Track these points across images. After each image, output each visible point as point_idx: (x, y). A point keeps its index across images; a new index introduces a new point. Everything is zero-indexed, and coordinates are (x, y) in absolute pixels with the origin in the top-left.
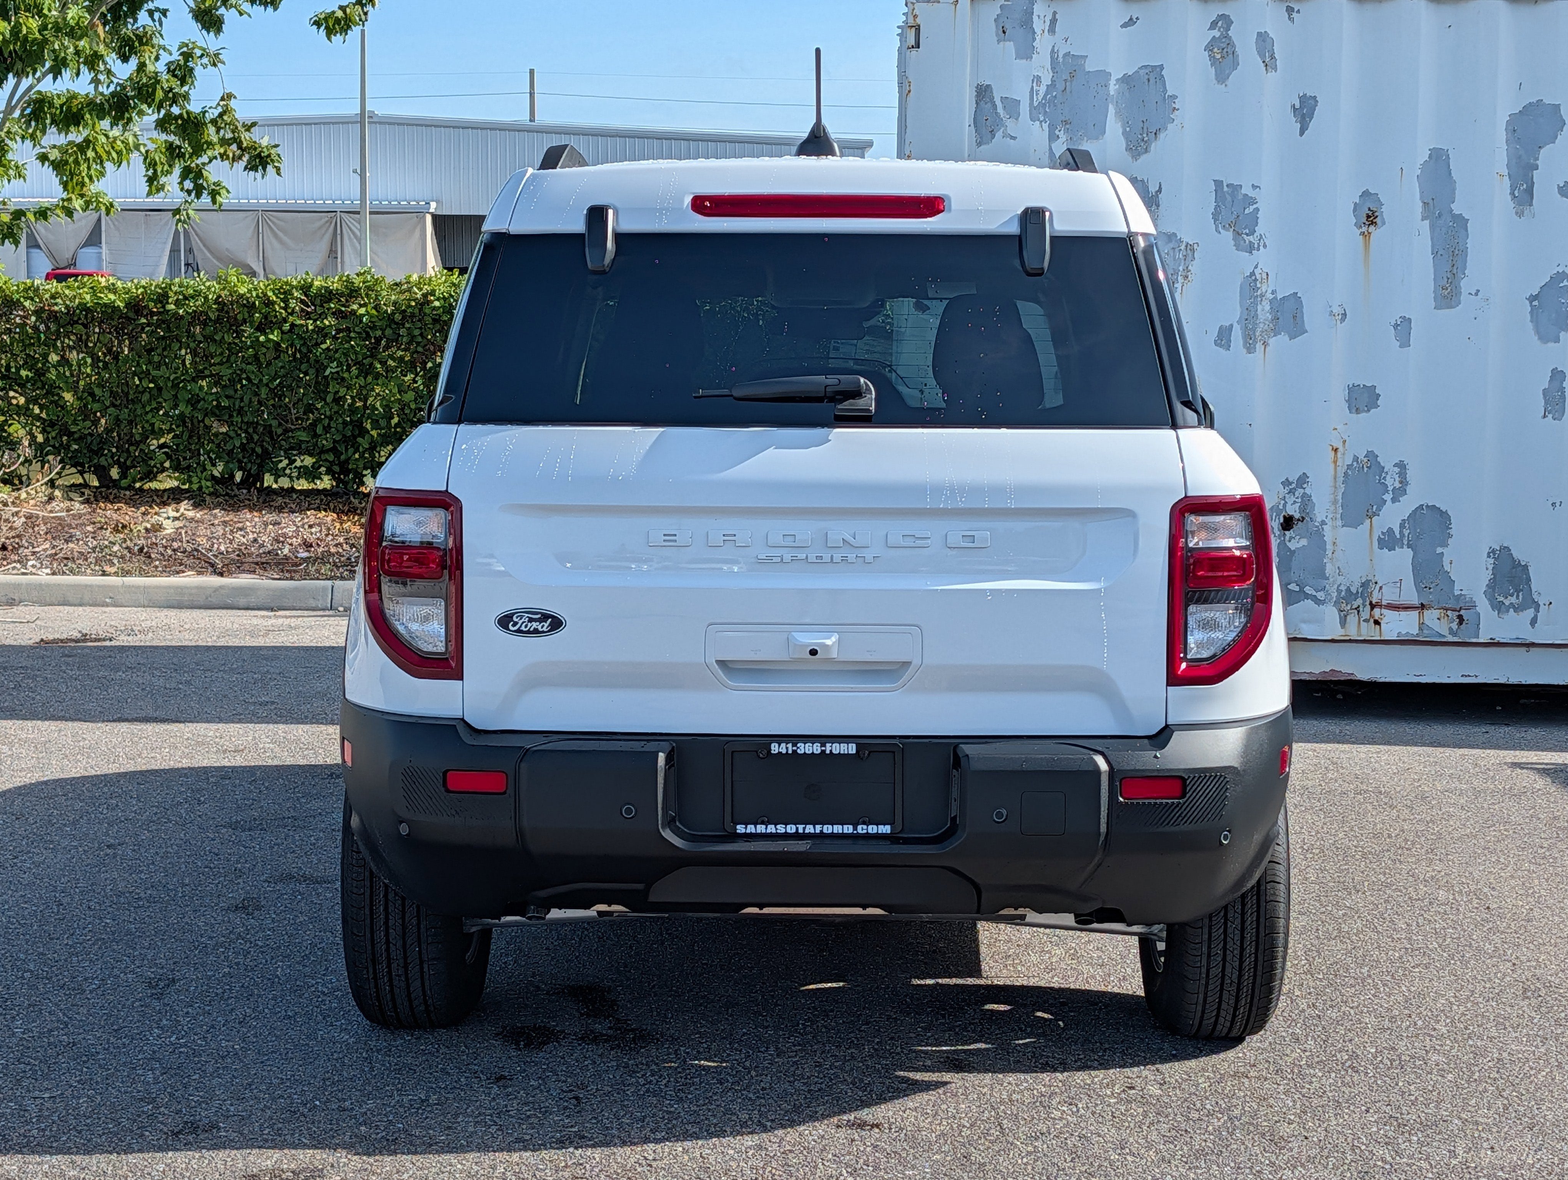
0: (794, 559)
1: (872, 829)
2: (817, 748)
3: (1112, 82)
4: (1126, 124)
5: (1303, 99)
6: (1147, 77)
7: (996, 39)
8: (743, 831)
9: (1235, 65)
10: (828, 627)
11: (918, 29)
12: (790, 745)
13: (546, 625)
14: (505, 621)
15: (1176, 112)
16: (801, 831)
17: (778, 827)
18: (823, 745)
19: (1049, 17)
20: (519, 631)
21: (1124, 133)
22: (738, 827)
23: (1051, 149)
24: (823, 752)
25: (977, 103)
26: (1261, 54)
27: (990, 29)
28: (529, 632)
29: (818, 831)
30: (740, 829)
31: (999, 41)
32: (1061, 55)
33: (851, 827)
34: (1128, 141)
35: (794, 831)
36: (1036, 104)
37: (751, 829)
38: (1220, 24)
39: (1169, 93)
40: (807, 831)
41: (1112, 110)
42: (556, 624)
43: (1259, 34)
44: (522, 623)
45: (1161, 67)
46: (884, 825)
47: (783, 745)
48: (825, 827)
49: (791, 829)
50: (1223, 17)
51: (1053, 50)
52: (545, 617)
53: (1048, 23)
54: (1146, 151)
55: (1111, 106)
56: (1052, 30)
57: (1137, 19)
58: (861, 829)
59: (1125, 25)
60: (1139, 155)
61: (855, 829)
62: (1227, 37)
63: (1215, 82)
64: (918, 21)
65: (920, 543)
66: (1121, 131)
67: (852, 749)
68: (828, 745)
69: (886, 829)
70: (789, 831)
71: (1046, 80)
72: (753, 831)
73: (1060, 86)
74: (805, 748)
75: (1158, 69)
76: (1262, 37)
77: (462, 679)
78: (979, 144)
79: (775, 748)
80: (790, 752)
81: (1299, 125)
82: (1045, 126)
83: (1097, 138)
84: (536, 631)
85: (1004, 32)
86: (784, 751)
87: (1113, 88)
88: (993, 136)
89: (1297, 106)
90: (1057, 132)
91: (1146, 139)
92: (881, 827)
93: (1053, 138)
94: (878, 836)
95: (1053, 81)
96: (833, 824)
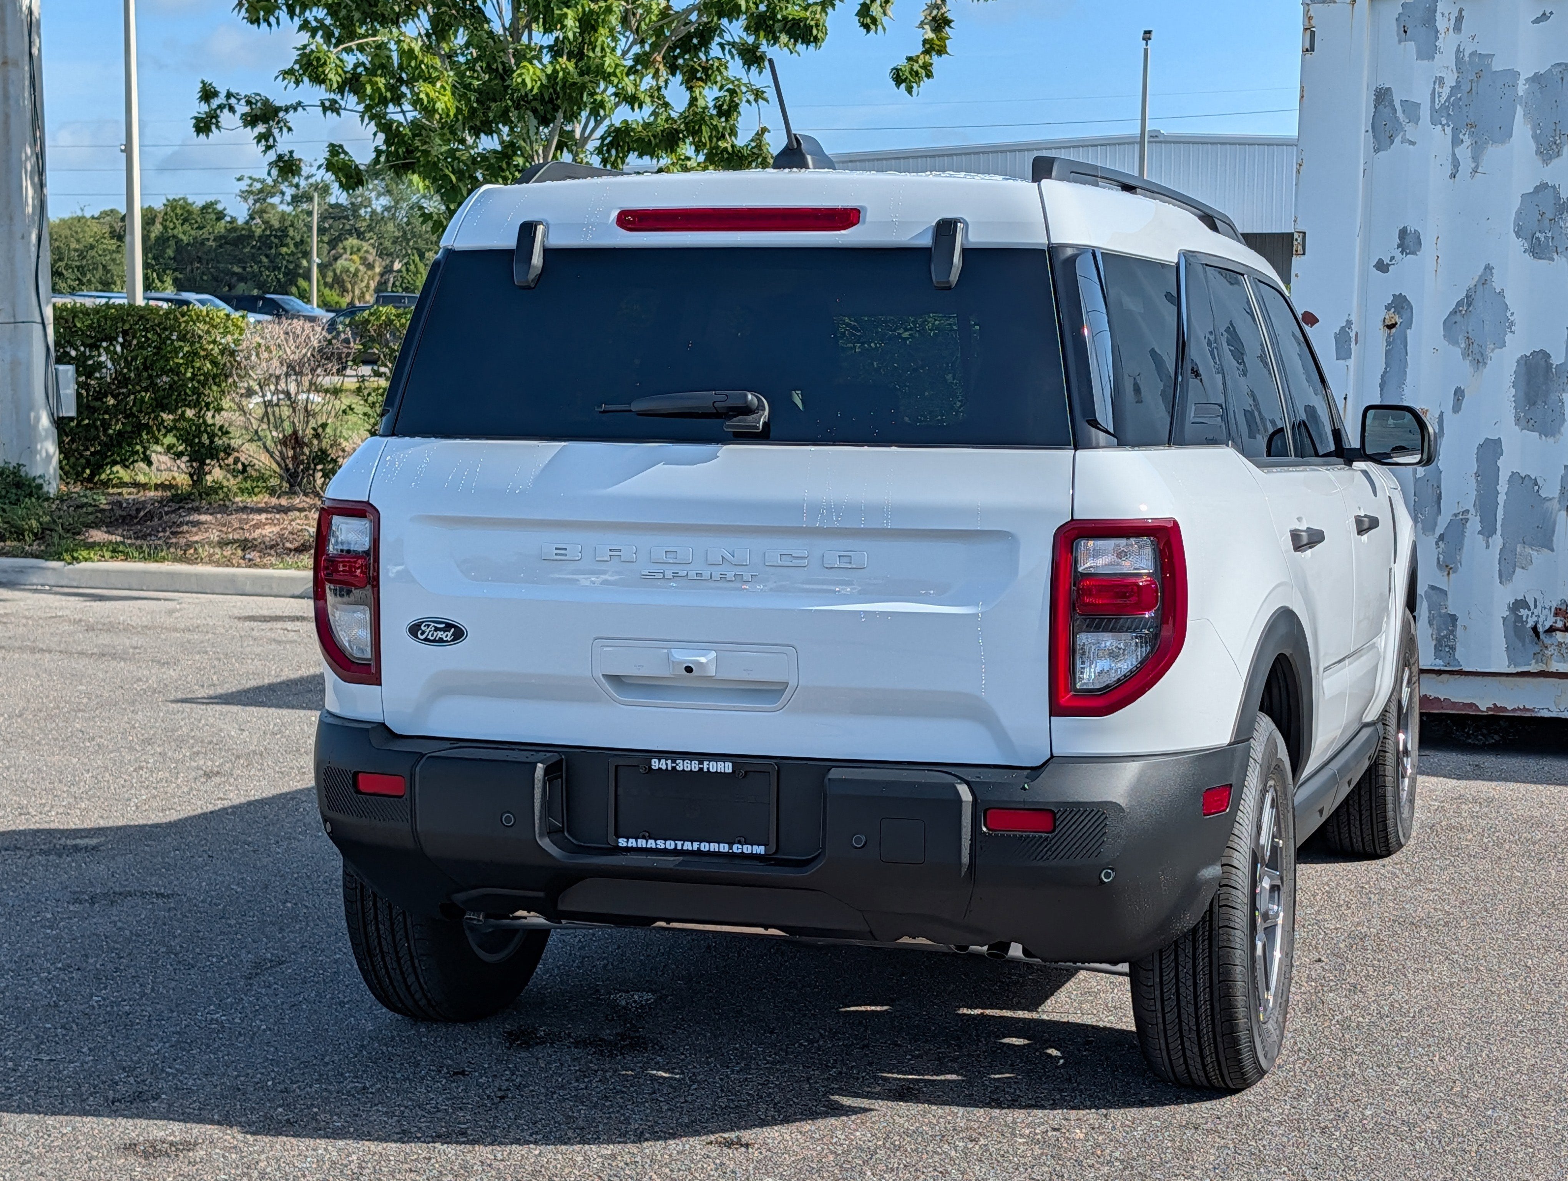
0: (675, 575)
1: (747, 849)
2: (695, 766)
3: (1521, 81)
4: (1536, 126)
6: (1560, 75)
7: (1397, 39)
8: (625, 844)
10: (706, 645)
11: (1313, 32)
12: (669, 762)
13: (450, 634)
14: (414, 630)
16: (679, 847)
17: (658, 842)
18: (701, 763)
19: (1455, 14)
20: (426, 639)
21: (1535, 137)
23: (1454, 154)
24: (701, 769)
25: (1375, 107)
27: (1391, 29)
28: (434, 641)
29: (695, 848)
30: (622, 842)
31: (1400, 42)
32: (1467, 54)
33: (727, 846)
34: (1539, 144)
35: (673, 847)
36: (1437, 107)
37: (632, 843)
40: (685, 848)
41: (1520, 111)
42: (459, 634)
44: (429, 632)
46: (759, 845)
47: (663, 761)
48: (702, 844)
49: (670, 845)
51: (1458, 50)
52: (449, 626)
53: (1453, 20)
54: (1558, 155)
55: (1519, 107)
56: (1458, 28)
57: (1551, 13)
58: (737, 848)
59: (1537, 21)
60: (1551, 159)
61: (731, 848)
64: (1312, 22)
65: (796, 562)
66: (1530, 133)
67: (728, 767)
68: (706, 763)
69: (760, 850)
70: (668, 847)
71: (1450, 81)
72: (634, 845)
73: (1466, 87)
74: (683, 765)
77: (380, 684)
78: (1377, 151)
79: (655, 764)
80: (670, 768)
82: (1448, 130)
83: (1503, 142)
84: (441, 640)
85: (1405, 32)
86: (664, 767)
87: (1522, 88)
88: (1392, 142)
90: (1461, 136)
91: (1557, 142)
92: (755, 847)
93: (1456, 141)
94: (752, 857)
95: (1458, 82)
96: (709, 842)
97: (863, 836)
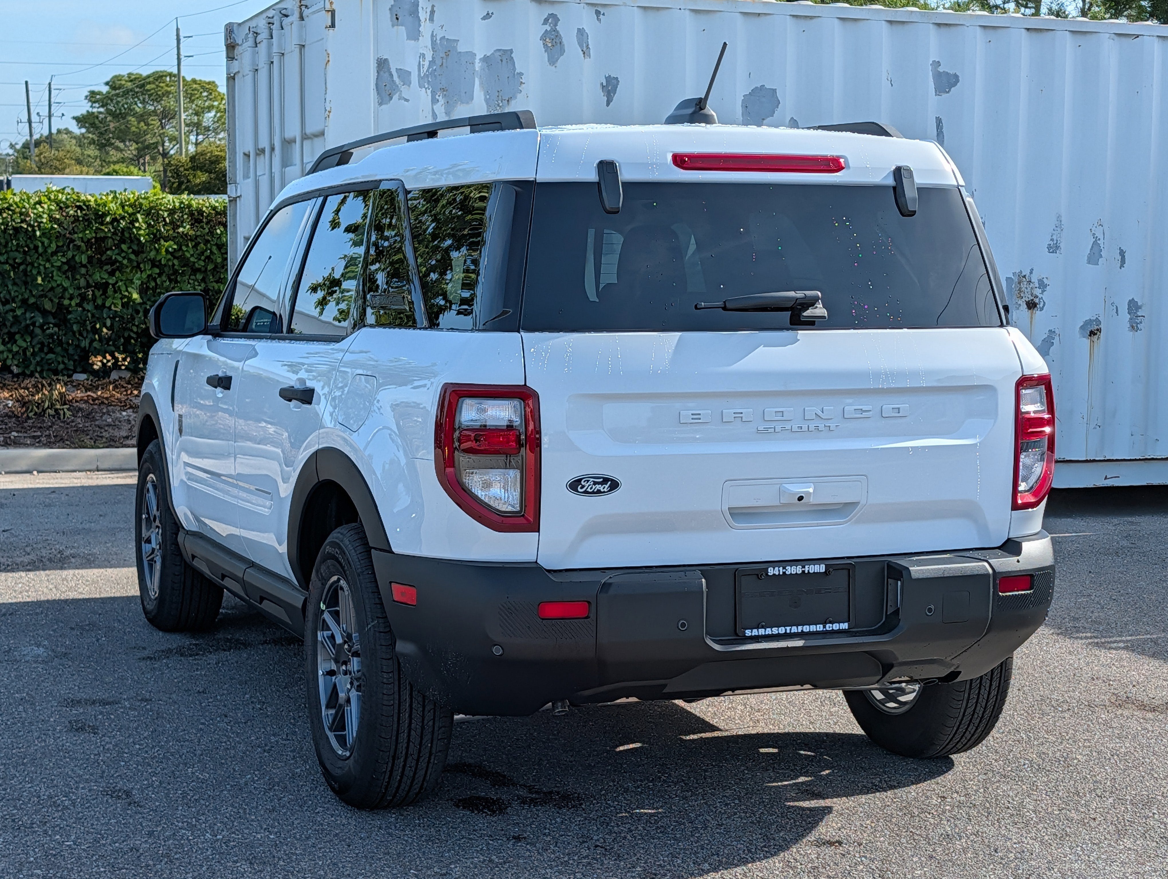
0: (783, 429)
1: (836, 627)
2: (799, 570)
3: (477, 61)
4: (487, 93)
5: (608, 79)
6: (500, 58)
7: (390, 23)
8: (750, 634)
9: (562, 51)
10: (804, 479)
11: (333, 12)
12: (781, 569)
13: (607, 486)
14: (575, 485)
15: (523, 85)
16: (788, 631)
17: (773, 629)
18: (804, 567)
19: (429, 9)
20: (586, 492)
21: (486, 100)
22: (747, 631)
23: (433, 109)
24: (803, 572)
25: (378, 72)
26: (581, 46)
27: (386, 17)
28: (593, 493)
29: (800, 631)
30: (748, 633)
31: (393, 26)
32: (438, 38)
33: (821, 626)
34: (488, 105)
35: (784, 632)
36: (422, 75)
37: (755, 632)
38: (550, 21)
39: (518, 71)
40: (792, 631)
41: (477, 82)
42: (614, 485)
43: (579, 30)
44: (588, 486)
45: (511, 51)
46: (844, 622)
47: (777, 568)
48: (805, 627)
49: (782, 630)
50: (552, 16)
51: (432, 35)
52: (605, 480)
53: (429, 13)
55: (476, 79)
56: (431, 19)
57: (493, 14)
58: (829, 627)
59: (484, 18)
61: (824, 627)
62: (555, 30)
63: (548, 64)
64: (334, 7)
65: (865, 414)
66: (483, 97)
67: (822, 568)
68: (807, 567)
69: (845, 626)
70: (780, 632)
71: (429, 57)
72: (757, 634)
73: (439, 62)
74: (791, 570)
75: (509, 53)
76: (581, 32)
77: (538, 531)
78: (380, 104)
79: (771, 571)
80: (781, 573)
81: (606, 98)
82: (429, 92)
83: (468, 103)
84: (599, 492)
85: (397, 19)
86: (777, 573)
87: (478, 65)
88: (391, 98)
89: (605, 84)
90: (437, 97)
91: (501, 105)
92: (841, 624)
93: (434, 101)
94: (840, 632)
95: (433, 58)
96: (809, 625)
97: (932, 607)
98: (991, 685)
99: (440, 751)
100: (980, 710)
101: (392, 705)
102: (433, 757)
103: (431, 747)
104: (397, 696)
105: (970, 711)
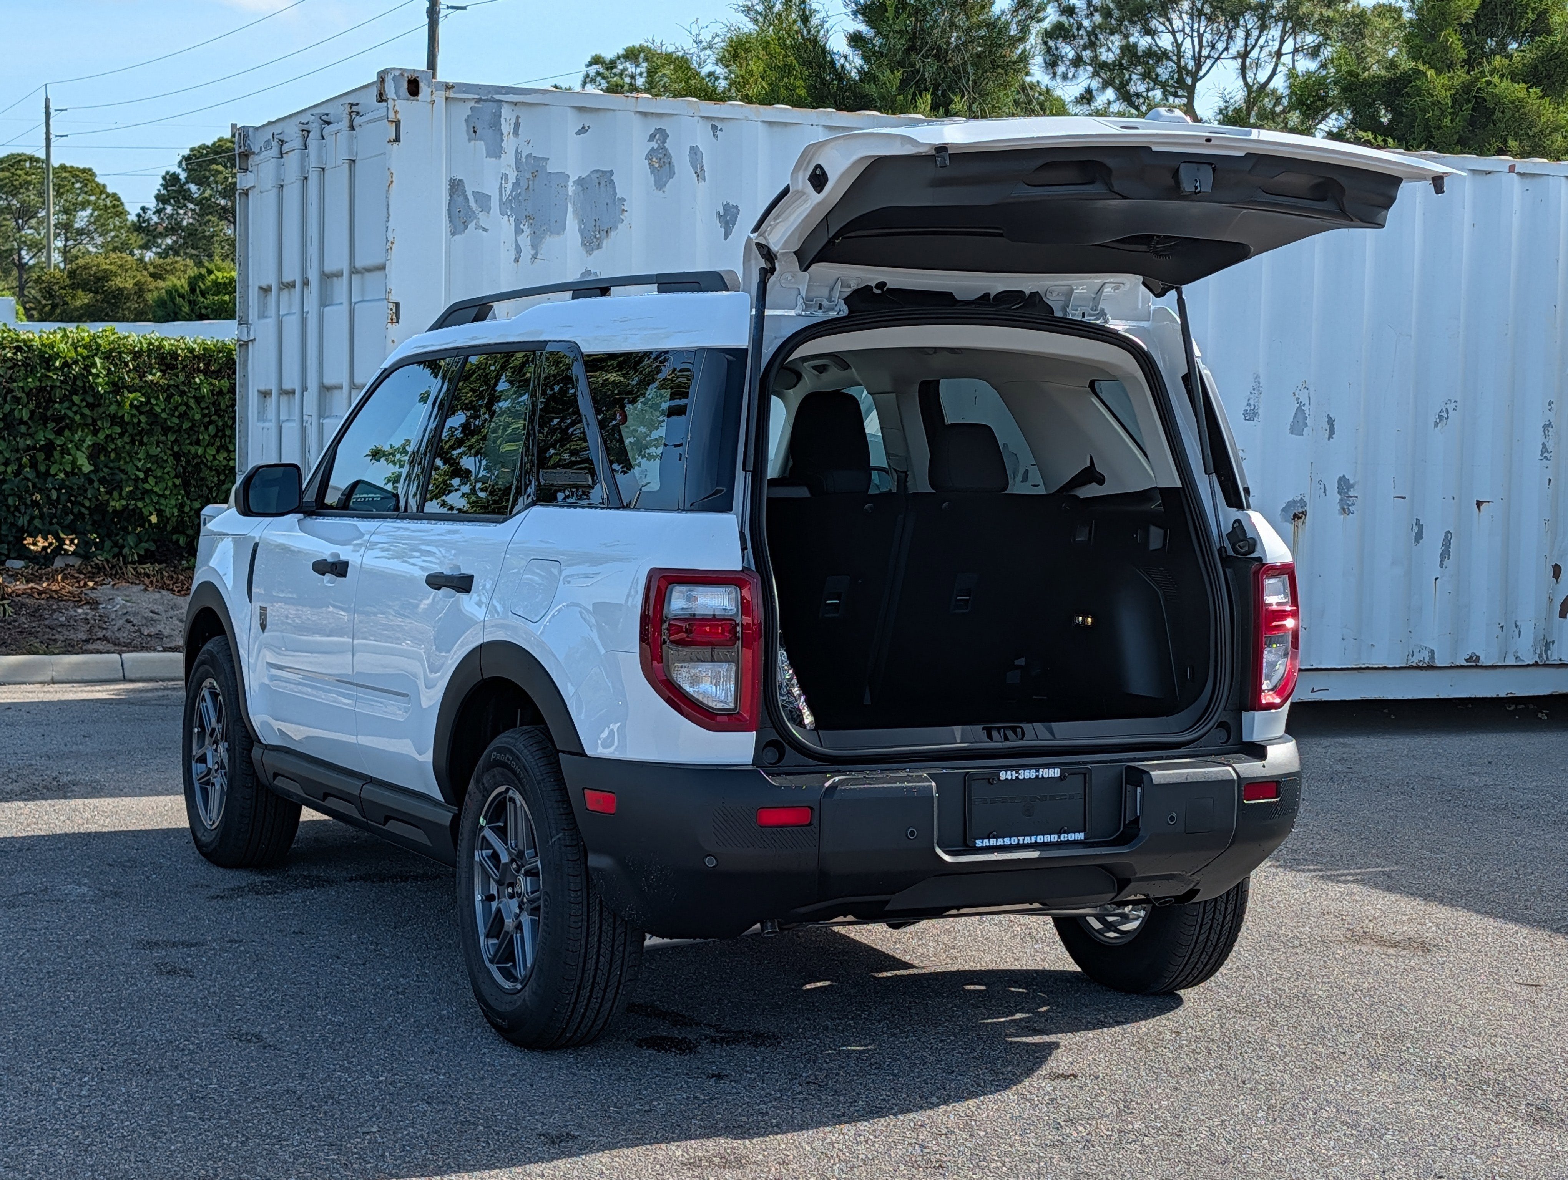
1: (1071, 837)
2: (1032, 774)
3: (570, 183)
4: (582, 222)
5: (727, 207)
6: (597, 181)
7: (467, 137)
8: (981, 845)
9: (672, 174)
11: (398, 124)
12: (1014, 773)
15: (625, 213)
16: (1021, 842)
17: (1005, 839)
18: (1037, 771)
19: (513, 121)
21: (580, 230)
22: (977, 841)
23: (516, 240)
24: (1037, 776)
25: (450, 195)
26: (694, 167)
27: (461, 129)
29: (1033, 841)
30: (979, 843)
31: (470, 140)
32: (524, 156)
33: (1056, 836)
34: (583, 237)
35: (1016, 842)
36: (504, 199)
37: (986, 843)
38: (657, 137)
39: (619, 196)
40: (1025, 842)
41: (570, 209)
43: (692, 148)
45: (611, 173)
46: (1079, 832)
47: (1009, 772)
48: (1039, 837)
49: (1014, 841)
50: (660, 131)
51: (517, 152)
53: (512, 126)
54: (599, 247)
55: (569, 205)
56: (516, 133)
57: (589, 127)
58: (1064, 838)
59: (579, 133)
60: (593, 250)
61: (1059, 837)
62: (664, 148)
63: (654, 188)
64: (399, 116)
66: (577, 227)
67: (1057, 772)
68: (1041, 771)
69: (1080, 836)
71: (512, 179)
72: (988, 844)
73: (524, 184)
74: (1024, 774)
75: (608, 174)
76: (694, 150)
78: (453, 234)
79: (1003, 776)
80: (1014, 778)
81: (723, 230)
82: (512, 220)
83: (558, 233)
85: (475, 132)
86: (1009, 778)
87: (571, 189)
88: (466, 227)
89: (722, 213)
90: (522, 226)
91: (598, 236)
92: (1077, 834)
93: (518, 231)
94: (1076, 843)
95: (517, 179)
96: (1043, 835)
97: (1175, 815)
98: (1226, 908)
99: (629, 980)
100: (1214, 937)
101: (581, 927)
102: (621, 987)
103: (621, 975)
104: (585, 917)
105: (1203, 937)
